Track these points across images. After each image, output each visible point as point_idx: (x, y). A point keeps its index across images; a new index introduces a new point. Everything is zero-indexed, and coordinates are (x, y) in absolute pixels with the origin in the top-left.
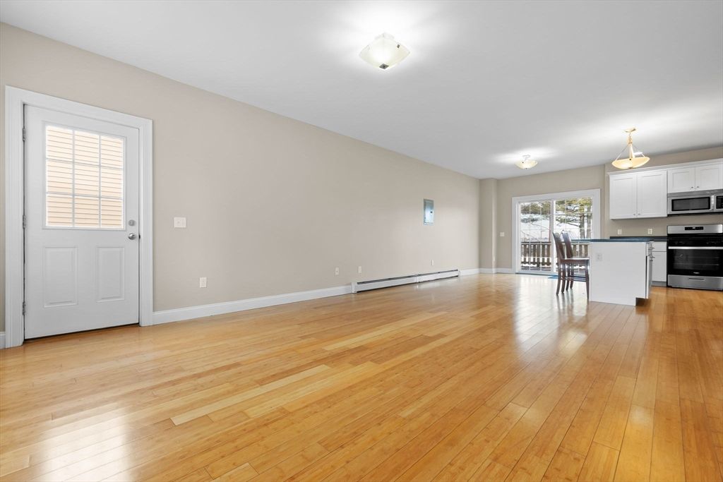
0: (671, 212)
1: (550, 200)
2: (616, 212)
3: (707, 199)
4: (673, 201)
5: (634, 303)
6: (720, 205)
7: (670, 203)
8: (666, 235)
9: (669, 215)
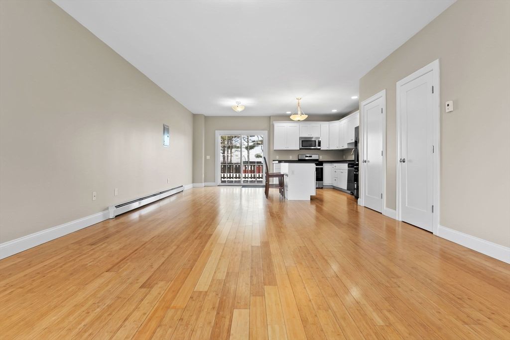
0: (301, 147)
1: (240, 135)
2: (278, 146)
3: (314, 141)
5: (309, 199)
6: (319, 145)
7: (301, 142)
8: (297, 160)
9: (300, 149)
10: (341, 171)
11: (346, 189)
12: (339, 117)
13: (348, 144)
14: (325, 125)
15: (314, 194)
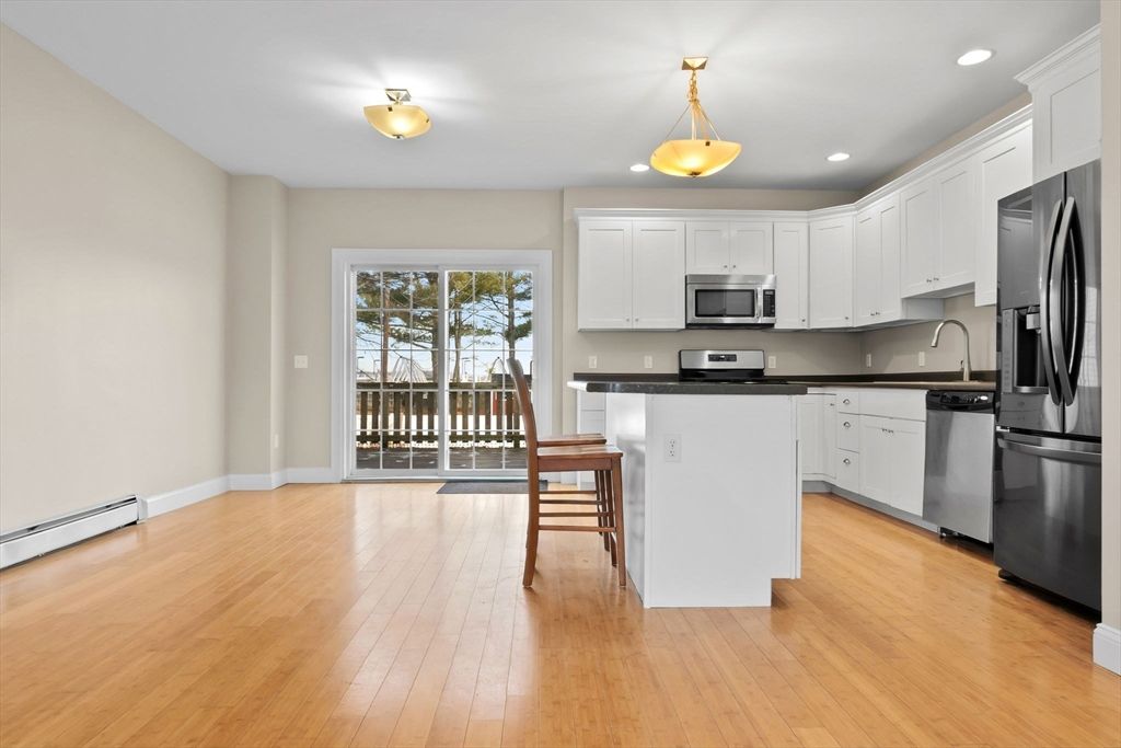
0: (692, 318)
3: (749, 294)
4: (697, 291)
5: (765, 598)
6: (770, 309)
7: (692, 296)
8: (676, 371)
9: (689, 326)
10: (887, 424)
11: (920, 513)
12: (852, 188)
13: (908, 300)
14: (791, 227)
15: (791, 570)
